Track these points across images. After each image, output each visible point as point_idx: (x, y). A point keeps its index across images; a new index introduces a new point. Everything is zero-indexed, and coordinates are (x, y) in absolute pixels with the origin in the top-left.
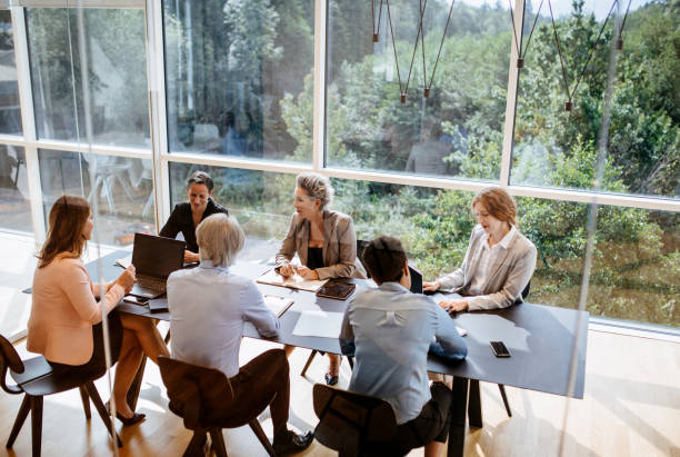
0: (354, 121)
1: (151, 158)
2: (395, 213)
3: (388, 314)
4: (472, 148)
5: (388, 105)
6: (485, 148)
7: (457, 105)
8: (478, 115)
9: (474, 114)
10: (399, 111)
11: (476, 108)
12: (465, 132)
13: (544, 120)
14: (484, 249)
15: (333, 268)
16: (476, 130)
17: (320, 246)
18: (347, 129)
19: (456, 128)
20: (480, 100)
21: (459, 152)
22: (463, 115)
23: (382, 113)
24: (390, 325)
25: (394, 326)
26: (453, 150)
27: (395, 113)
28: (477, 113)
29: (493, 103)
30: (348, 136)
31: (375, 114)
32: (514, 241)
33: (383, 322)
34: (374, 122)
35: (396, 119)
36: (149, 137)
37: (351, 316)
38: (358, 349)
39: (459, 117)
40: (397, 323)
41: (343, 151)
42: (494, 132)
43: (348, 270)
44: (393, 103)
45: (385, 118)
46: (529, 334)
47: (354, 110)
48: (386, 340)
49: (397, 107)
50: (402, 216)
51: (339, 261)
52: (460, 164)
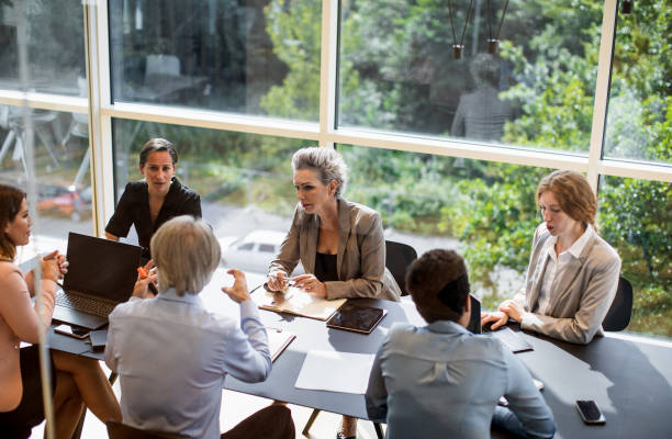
0: (371, 36)
1: (87, 112)
2: (428, 171)
3: (438, 366)
4: (543, 80)
5: (419, 13)
6: (561, 81)
7: (519, 13)
8: (550, 29)
9: (544, 28)
10: (436, 23)
11: (549, 20)
12: (531, 55)
13: (647, 42)
14: (549, 258)
15: (351, 283)
16: (546, 52)
17: (334, 253)
18: (361, 48)
19: (519, 51)
20: (553, 8)
21: (523, 85)
22: (528, 31)
23: (410, 25)
24: (440, 384)
25: (447, 384)
26: (513, 83)
27: (430, 26)
28: (549, 27)
29: (571, 13)
30: (362, 57)
31: (401, 27)
32: (589, 249)
33: (429, 378)
34: (399, 38)
35: (430, 34)
36: (84, 76)
37: (383, 365)
38: (390, 412)
39: (524, 33)
40: (450, 379)
41: (354, 80)
42: (575, 59)
43: (372, 288)
44: (426, 11)
45: (414, 34)
46: (611, 384)
47: (371, 21)
48: (433, 402)
49: (433, 17)
50: (438, 176)
51: (359, 275)
52: (524, 103)
